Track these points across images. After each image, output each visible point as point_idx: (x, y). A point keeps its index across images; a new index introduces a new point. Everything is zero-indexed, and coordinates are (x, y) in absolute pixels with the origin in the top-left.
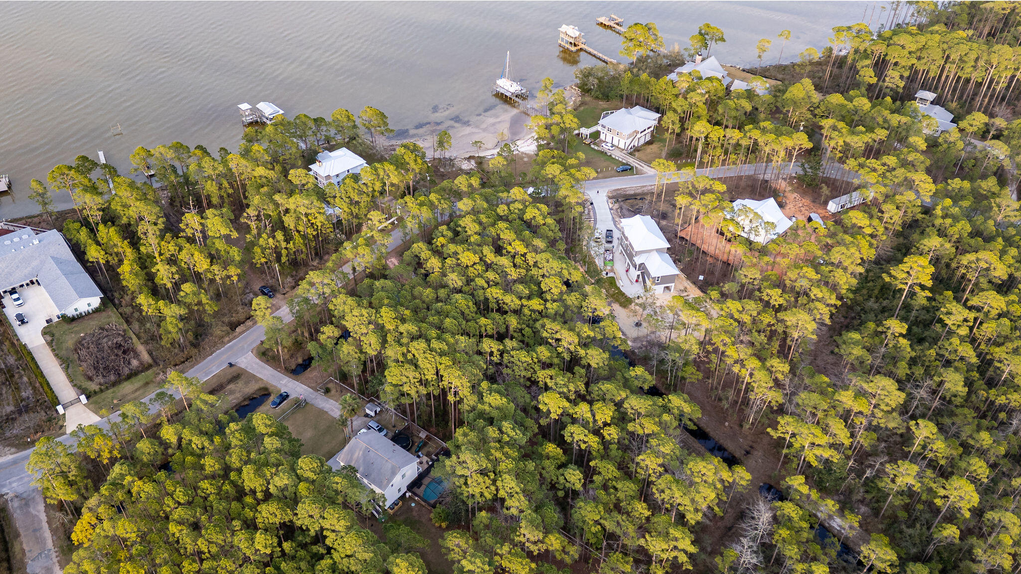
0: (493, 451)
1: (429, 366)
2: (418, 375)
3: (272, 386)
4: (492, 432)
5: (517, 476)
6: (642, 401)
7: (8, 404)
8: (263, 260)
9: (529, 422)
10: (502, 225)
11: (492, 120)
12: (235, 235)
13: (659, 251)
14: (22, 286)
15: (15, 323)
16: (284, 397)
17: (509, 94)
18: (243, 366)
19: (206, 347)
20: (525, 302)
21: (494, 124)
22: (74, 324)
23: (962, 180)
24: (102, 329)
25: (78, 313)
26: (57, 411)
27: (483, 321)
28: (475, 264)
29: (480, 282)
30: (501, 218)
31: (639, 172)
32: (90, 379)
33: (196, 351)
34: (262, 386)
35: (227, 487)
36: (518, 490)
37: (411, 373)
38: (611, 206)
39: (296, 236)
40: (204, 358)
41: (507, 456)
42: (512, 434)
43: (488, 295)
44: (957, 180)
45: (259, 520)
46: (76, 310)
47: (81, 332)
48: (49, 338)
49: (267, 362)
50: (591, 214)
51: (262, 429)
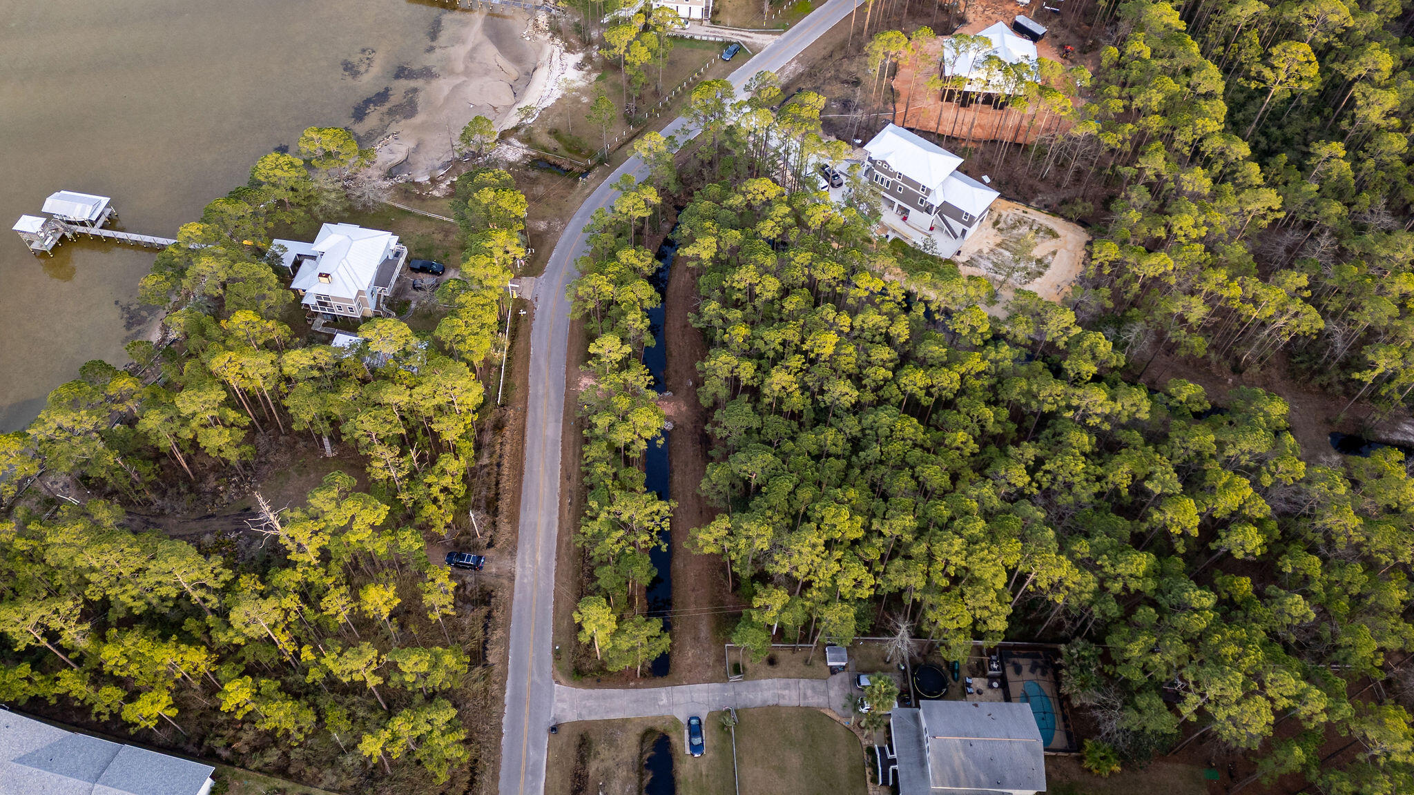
3: (654, 719)
18: (572, 717)
31: (755, 50)
34: (640, 731)
40: (498, 747)
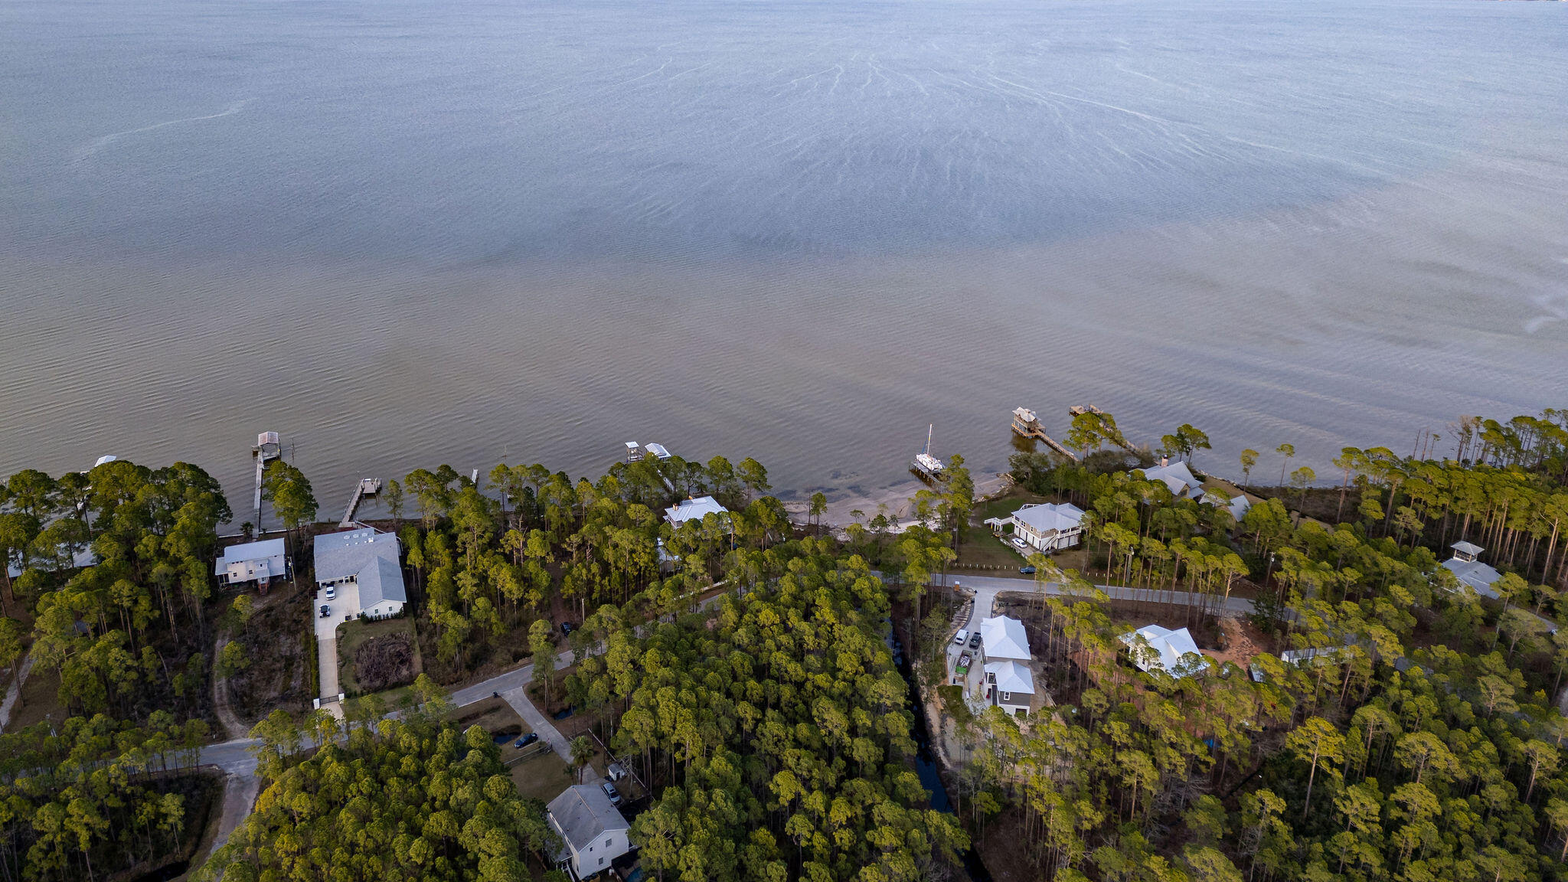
0: (690, 816)
1: (668, 715)
2: (653, 723)
3: (526, 725)
4: (698, 796)
5: (707, 851)
6: (893, 807)
7: (275, 690)
8: (571, 591)
9: (753, 802)
10: (822, 590)
11: (896, 496)
12: (551, 559)
13: (1017, 662)
14: (341, 581)
15: (318, 613)
16: (532, 739)
17: (925, 471)
18: (507, 699)
19: (481, 672)
20: (810, 675)
21: (896, 500)
22: (370, 625)
23: (1449, 649)
24: (392, 635)
25: (377, 615)
26: (313, 704)
27: (752, 683)
28: (773, 624)
29: (769, 643)
30: (827, 584)
31: (1047, 578)
32: (358, 680)
33: (469, 674)
34: (516, 722)
35: (413, 790)
36: (699, 864)
37: (648, 721)
38: (995, 608)
39: (615, 574)
40: (474, 684)
41: (704, 825)
42: (722, 803)
43: (772, 659)
44: (1442, 648)
45: (425, 828)
46: (377, 611)
47: (373, 634)
48: (340, 634)
49: (533, 700)
50: (967, 613)
51: (471, 742)
